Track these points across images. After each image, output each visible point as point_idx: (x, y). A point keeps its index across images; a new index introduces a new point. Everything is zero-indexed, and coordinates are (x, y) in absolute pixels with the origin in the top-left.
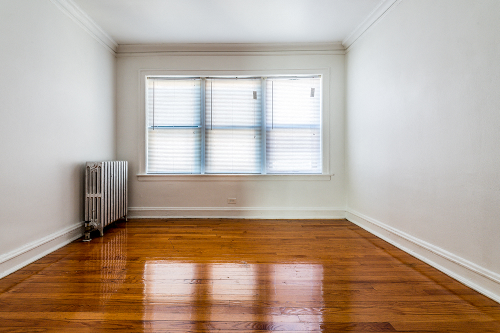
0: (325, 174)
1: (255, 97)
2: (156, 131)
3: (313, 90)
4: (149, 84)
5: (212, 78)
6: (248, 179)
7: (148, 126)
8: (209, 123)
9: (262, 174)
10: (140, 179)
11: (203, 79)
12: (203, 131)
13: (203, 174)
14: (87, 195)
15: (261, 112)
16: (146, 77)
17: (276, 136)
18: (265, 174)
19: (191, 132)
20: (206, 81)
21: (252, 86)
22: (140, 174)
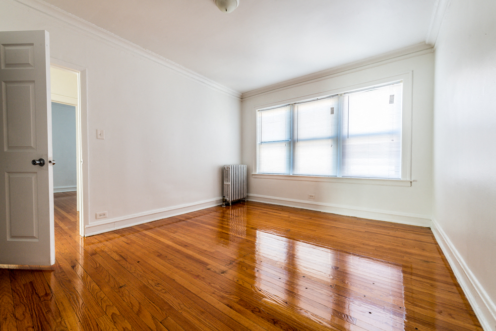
0: (405, 179)
1: (332, 112)
2: (263, 145)
3: (392, 97)
4: (258, 114)
5: (298, 103)
6: (325, 180)
7: (258, 142)
8: (296, 137)
9: (338, 177)
10: (253, 176)
11: (292, 104)
12: (292, 143)
13: (291, 175)
14: (225, 183)
15: (339, 124)
16: (257, 110)
17: (352, 145)
18: (341, 177)
19: (283, 144)
20: (294, 106)
21: (330, 103)
22: (253, 173)
